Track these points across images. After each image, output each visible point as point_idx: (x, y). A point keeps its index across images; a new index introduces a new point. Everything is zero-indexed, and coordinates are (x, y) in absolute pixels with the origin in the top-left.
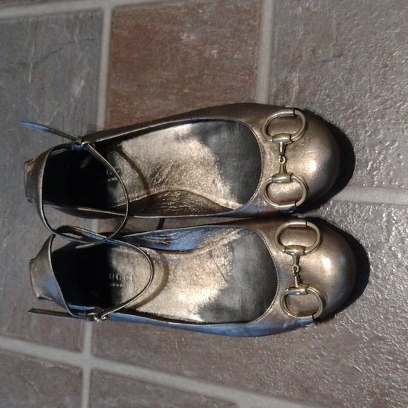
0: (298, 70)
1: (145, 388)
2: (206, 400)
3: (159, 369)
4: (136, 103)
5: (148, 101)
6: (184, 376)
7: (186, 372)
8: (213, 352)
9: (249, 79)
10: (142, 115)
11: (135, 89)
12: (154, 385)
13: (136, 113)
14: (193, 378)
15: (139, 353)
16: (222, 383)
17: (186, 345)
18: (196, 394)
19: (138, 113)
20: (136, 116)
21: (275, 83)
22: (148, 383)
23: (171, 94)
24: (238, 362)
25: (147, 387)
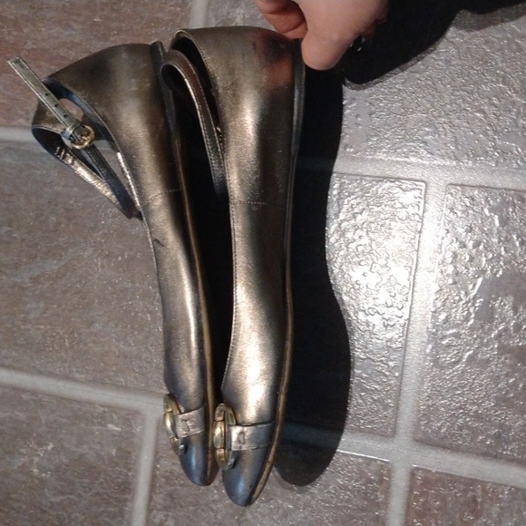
0: (243, 5)
1: (21, 398)
2: (102, 409)
3: (40, 373)
4: (26, 30)
5: (43, 29)
6: (74, 380)
7: (78, 376)
8: (115, 350)
9: (182, 11)
10: (34, 47)
11: (26, 12)
12: (33, 392)
13: (25, 43)
14: (87, 382)
15: (14, 354)
16: (124, 388)
17: (80, 341)
18: (90, 403)
19: (29, 43)
20: (25, 47)
21: (213, 19)
22: (25, 391)
23: (75, 22)
24: (147, 362)
25: (24, 396)
